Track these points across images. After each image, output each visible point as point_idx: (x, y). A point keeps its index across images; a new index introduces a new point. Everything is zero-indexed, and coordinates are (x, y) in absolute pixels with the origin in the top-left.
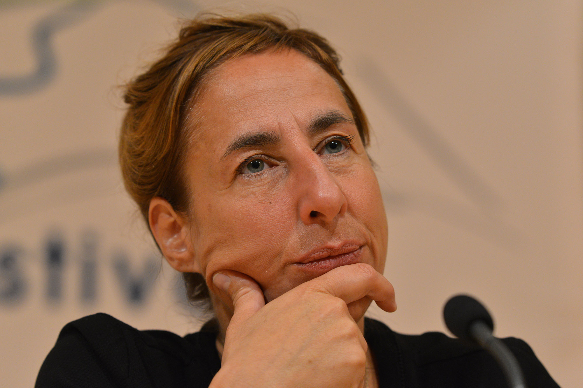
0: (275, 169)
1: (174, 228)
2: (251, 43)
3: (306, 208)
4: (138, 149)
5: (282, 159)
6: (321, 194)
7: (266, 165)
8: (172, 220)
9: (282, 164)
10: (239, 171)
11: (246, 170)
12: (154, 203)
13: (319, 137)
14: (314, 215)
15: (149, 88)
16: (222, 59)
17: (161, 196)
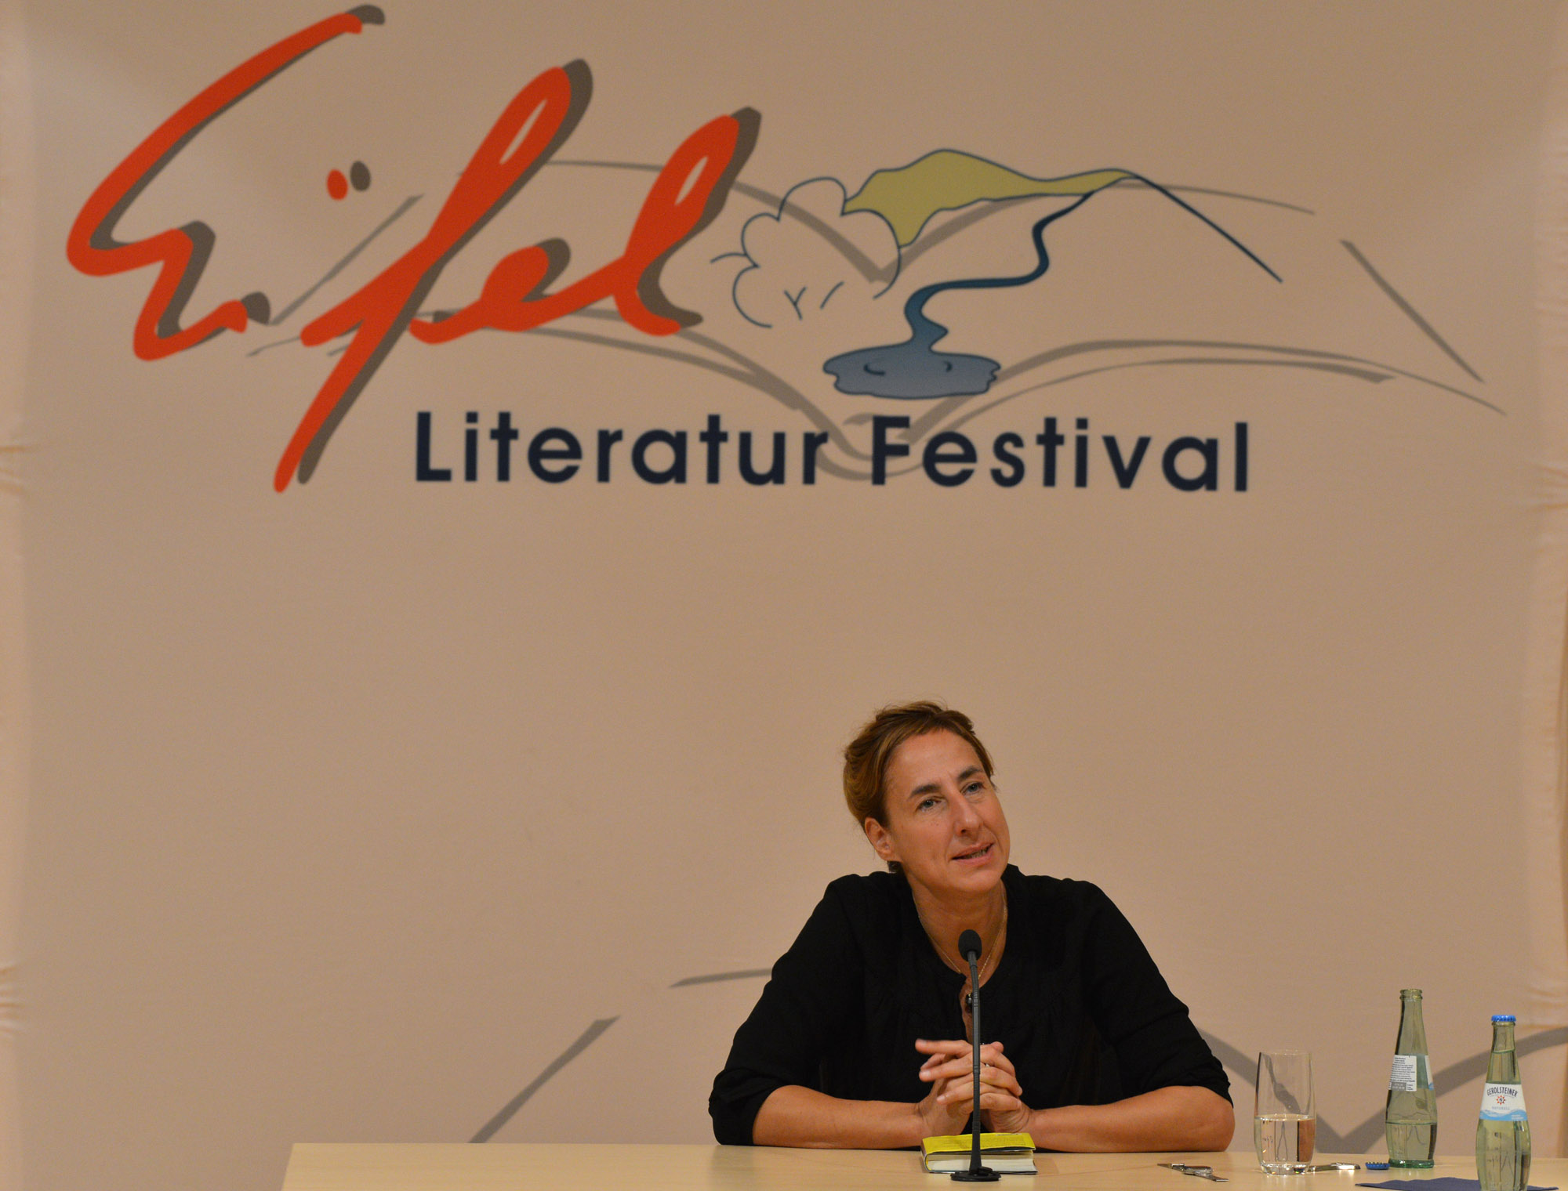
0: (940, 805)
1: (881, 834)
2: (920, 729)
3: (959, 828)
4: (857, 790)
5: (943, 797)
6: (967, 820)
7: (934, 803)
8: (879, 830)
9: (943, 801)
10: (920, 807)
11: (924, 807)
12: (868, 820)
13: (963, 783)
14: (963, 831)
15: (861, 754)
16: (904, 739)
17: (872, 817)
